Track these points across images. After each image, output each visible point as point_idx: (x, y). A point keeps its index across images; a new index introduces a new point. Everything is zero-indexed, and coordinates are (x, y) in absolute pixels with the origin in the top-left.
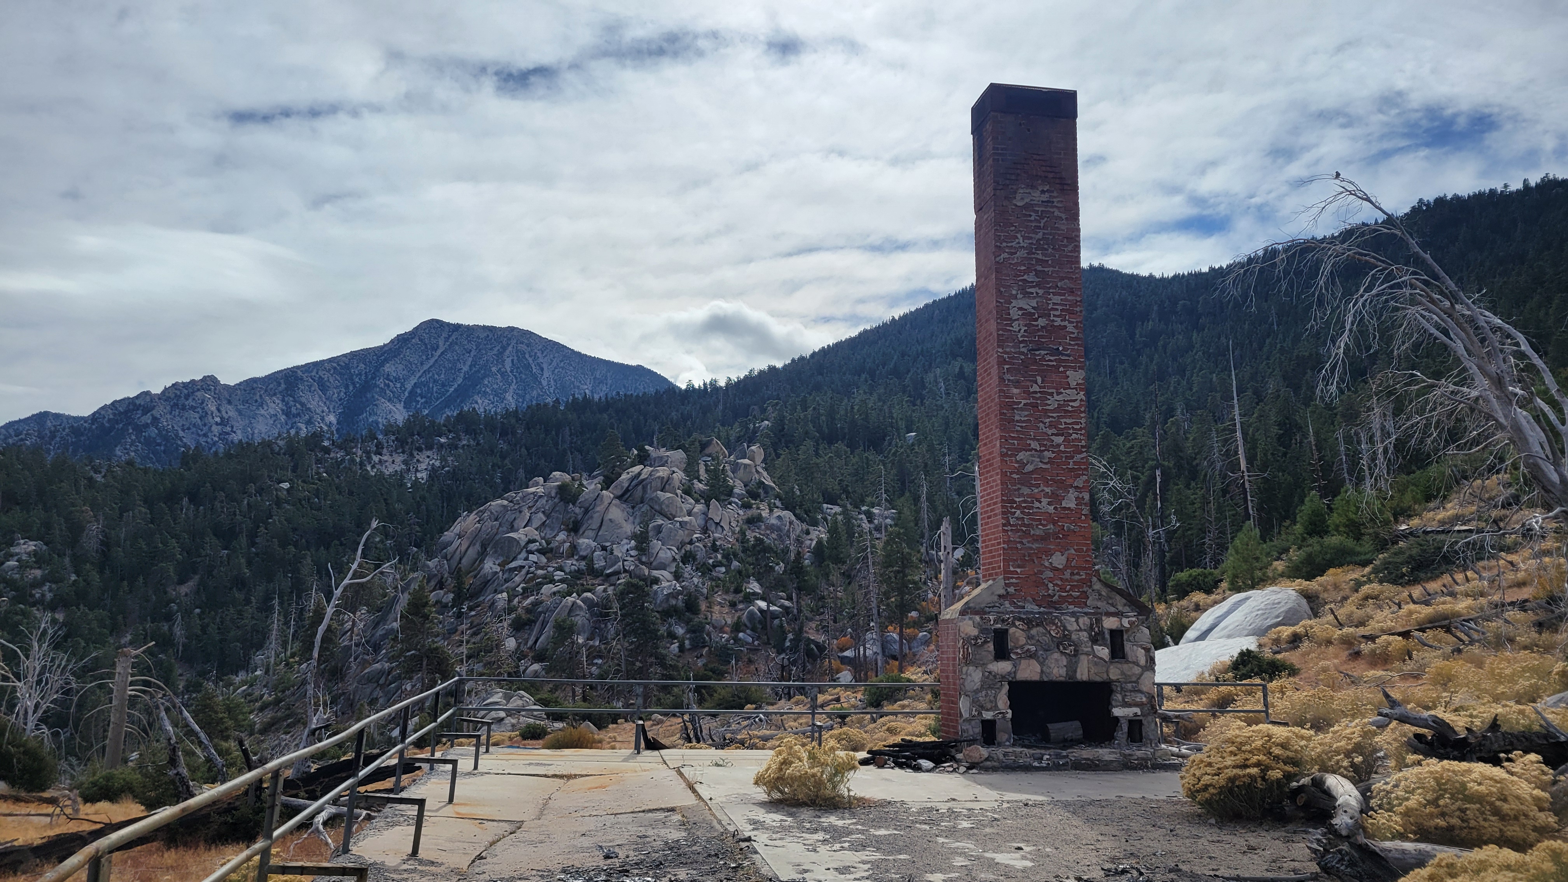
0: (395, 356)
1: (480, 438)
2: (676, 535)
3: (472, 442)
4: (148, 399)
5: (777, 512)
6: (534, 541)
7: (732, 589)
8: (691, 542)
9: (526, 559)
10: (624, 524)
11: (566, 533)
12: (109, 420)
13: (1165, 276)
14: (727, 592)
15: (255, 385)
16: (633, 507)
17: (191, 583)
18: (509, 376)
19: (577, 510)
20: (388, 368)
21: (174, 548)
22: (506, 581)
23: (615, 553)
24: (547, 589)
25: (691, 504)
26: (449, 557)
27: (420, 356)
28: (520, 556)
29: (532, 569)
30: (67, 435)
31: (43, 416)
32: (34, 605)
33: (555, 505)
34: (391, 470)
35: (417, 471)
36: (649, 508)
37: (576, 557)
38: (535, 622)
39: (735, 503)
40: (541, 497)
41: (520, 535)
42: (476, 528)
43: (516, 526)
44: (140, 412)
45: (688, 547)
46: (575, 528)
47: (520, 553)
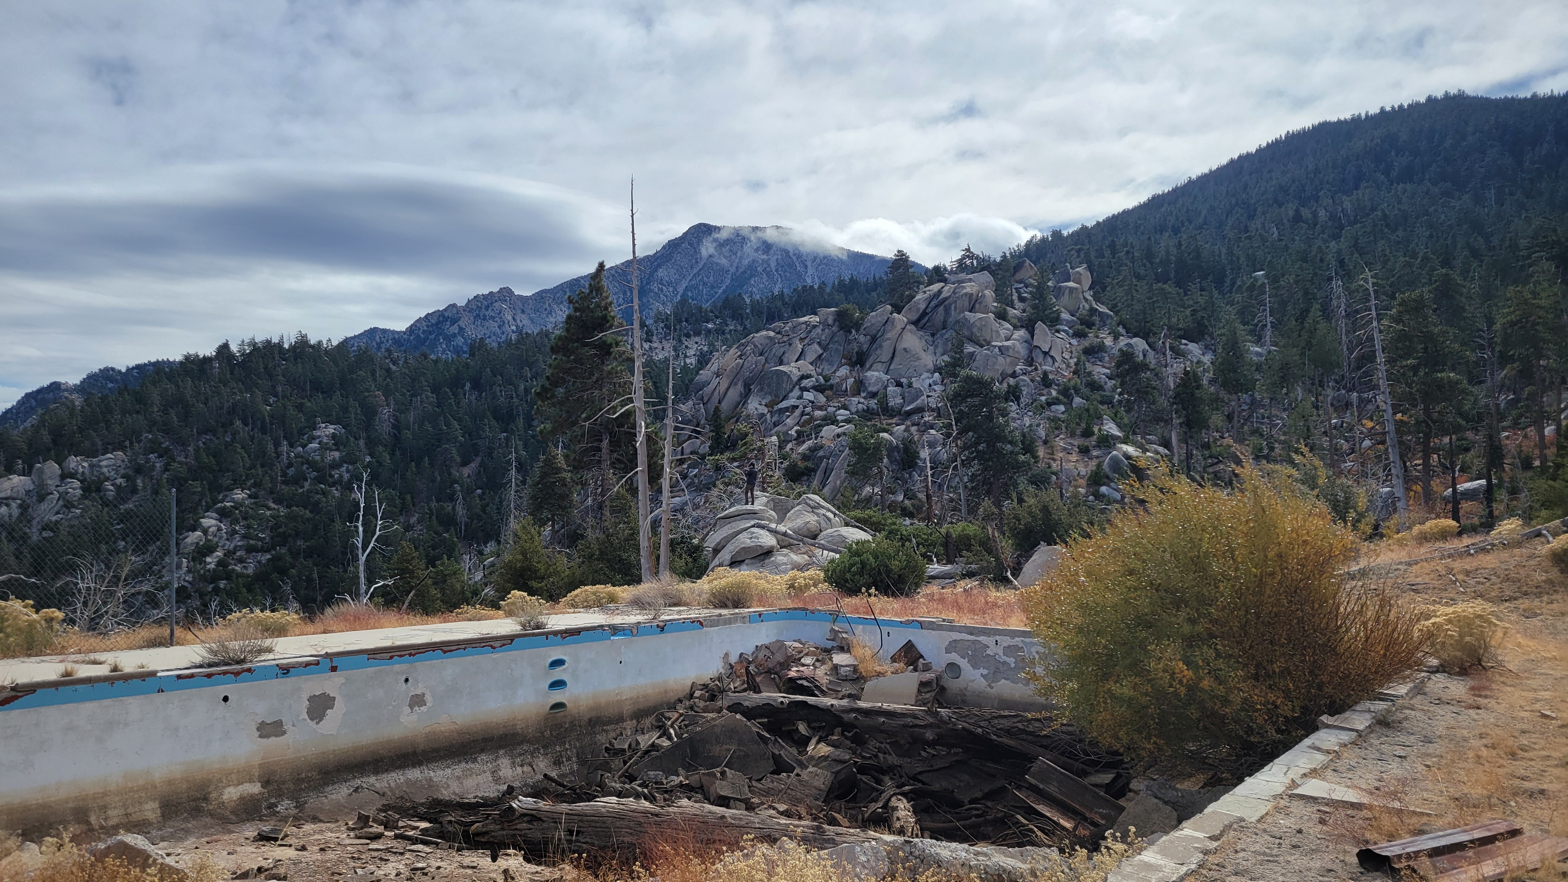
0: (667, 261)
1: (747, 323)
2: (995, 363)
3: (739, 328)
4: (455, 311)
5: (1123, 342)
6: (809, 376)
7: (1078, 432)
8: (1014, 375)
9: (800, 397)
10: (923, 355)
11: (848, 368)
12: (424, 331)
13: (1556, 93)
14: (1073, 435)
15: (544, 295)
16: (933, 335)
17: (473, 465)
18: (774, 275)
19: (862, 338)
20: (661, 273)
21: (457, 430)
22: (775, 425)
23: (915, 385)
24: (828, 431)
25: (1008, 329)
26: (705, 399)
27: (690, 260)
28: (791, 395)
29: (808, 409)
30: (391, 346)
31: (373, 331)
32: (333, 484)
33: (834, 334)
34: (661, 356)
35: (686, 356)
36: (954, 334)
37: (863, 395)
38: (814, 471)
39: (1064, 331)
40: (815, 327)
41: (792, 369)
42: (737, 364)
43: (785, 360)
44: (448, 323)
45: (1012, 381)
46: (859, 360)
47: (791, 391)
